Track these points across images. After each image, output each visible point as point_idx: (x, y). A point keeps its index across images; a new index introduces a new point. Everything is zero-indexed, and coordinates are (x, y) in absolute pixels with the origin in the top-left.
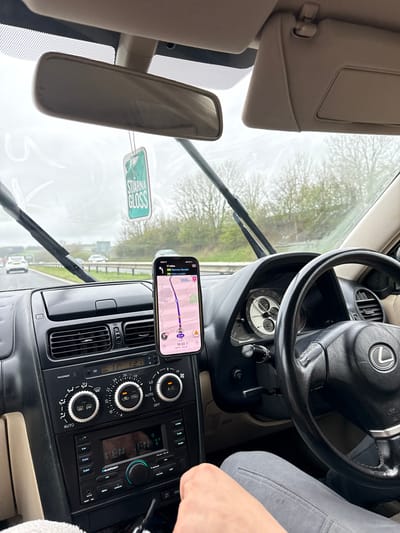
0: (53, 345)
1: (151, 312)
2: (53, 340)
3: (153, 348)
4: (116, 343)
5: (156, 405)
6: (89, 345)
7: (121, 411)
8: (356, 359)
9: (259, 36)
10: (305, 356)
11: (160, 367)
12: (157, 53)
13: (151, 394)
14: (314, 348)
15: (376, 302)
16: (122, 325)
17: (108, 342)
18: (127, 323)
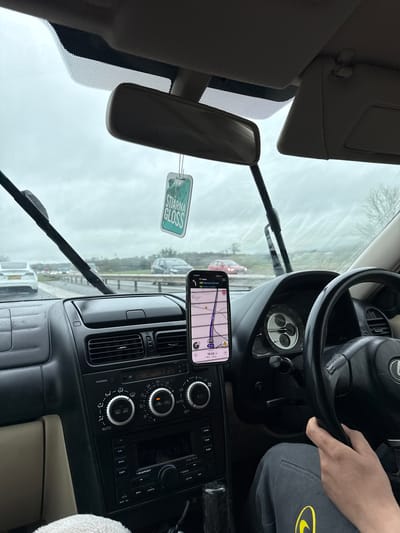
0: (91, 351)
1: (183, 322)
2: (91, 346)
3: (185, 357)
4: (148, 351)
5: (186, 412)
6: (124, 351)
7: (154, 416)
8: (377, 370)
9: (301, 76)
10: (331, 366)
11: (190, 375)
12: (210, 86)
13: (182, 401)
14: (338, 359)
15: (384, 321)
16: (154, 334)
17: (141, 350)
18: (158, 333)
